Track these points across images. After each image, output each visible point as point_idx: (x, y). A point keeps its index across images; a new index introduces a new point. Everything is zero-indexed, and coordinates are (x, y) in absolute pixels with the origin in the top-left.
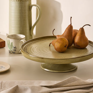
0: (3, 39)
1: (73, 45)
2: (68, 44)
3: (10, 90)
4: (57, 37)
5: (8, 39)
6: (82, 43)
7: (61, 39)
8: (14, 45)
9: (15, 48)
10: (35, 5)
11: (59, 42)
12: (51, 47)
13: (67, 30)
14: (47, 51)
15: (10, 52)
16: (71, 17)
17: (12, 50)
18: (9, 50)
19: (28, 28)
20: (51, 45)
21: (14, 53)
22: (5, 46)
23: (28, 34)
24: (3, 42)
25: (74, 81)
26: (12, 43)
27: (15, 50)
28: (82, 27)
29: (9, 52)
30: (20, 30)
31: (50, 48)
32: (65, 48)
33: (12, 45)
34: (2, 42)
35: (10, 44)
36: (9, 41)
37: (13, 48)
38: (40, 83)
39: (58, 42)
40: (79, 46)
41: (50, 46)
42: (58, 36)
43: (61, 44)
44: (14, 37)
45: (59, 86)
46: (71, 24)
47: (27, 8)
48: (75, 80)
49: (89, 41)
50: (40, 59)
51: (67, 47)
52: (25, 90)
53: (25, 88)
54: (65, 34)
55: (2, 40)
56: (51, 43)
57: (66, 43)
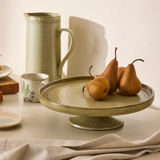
0: (16, 81)
1: (118, 90)
2: (109, 87)
3: (17, 151)
4: (95, 77)
5: (23, 79)
6: (132, 88)
7: (99, 80)
8: (31, 89)
9: (32, 93)
10: (66, 30)
11: (96, 84)
12: (84, 92)
13: (109, 67)
14: (77, 98)
15: (25, 100)
16: (116, 48)
17: (28, 96)
18: (24, 96)
19: (54, 65)
20: (85, 89)
21: (31, 101)
22: (18, 91)
23: (54, 74)
24: (15, 84)
25: (112, 141)
26: (28, 86)
27: (33, 97)
28: (131, 63)
29: (23, 100)
30: (42, 67)
31: (83, 94)
32: (105, 93)
33: (28, 89)
34: (13, 84)
35: (25, 88)
36: (24, 82)
37: (30, 94)
38: (63, 143)
39: (94, 84)
40: (127, 92)
41: (83, 90)
42: (97, 76)
43: (98, 87)
44: (32, 77)
45: (90, 147)
46: (116, 58)
47: (53, 34)
48: (114, 139)
49: (142, 84)
50: (66, 109)
51: (107, 92)
52: (39, 151)
53: (40, 148)
54: (106, 74)
55: (14, 81)
56: (85, 87)
57: (107, 87)
